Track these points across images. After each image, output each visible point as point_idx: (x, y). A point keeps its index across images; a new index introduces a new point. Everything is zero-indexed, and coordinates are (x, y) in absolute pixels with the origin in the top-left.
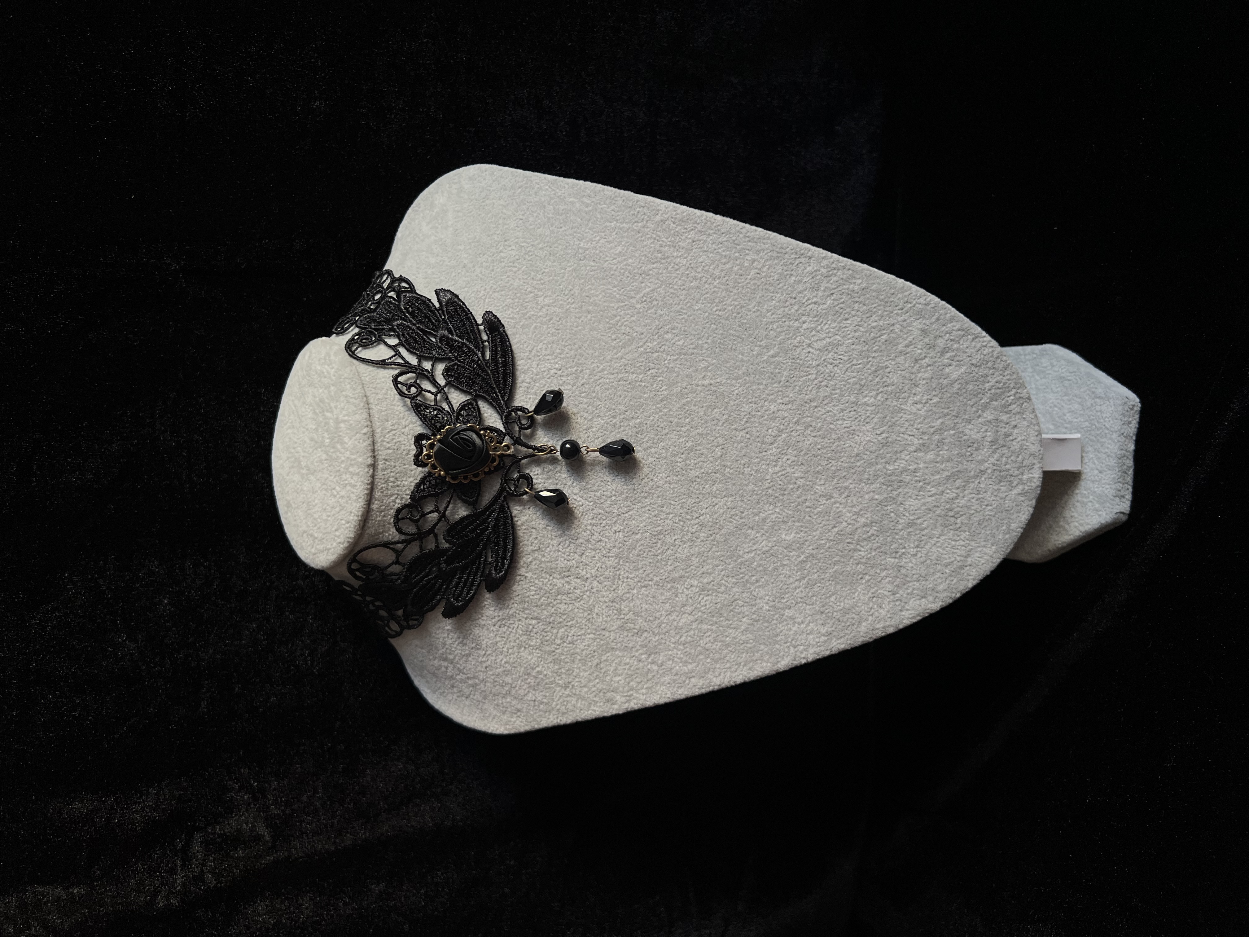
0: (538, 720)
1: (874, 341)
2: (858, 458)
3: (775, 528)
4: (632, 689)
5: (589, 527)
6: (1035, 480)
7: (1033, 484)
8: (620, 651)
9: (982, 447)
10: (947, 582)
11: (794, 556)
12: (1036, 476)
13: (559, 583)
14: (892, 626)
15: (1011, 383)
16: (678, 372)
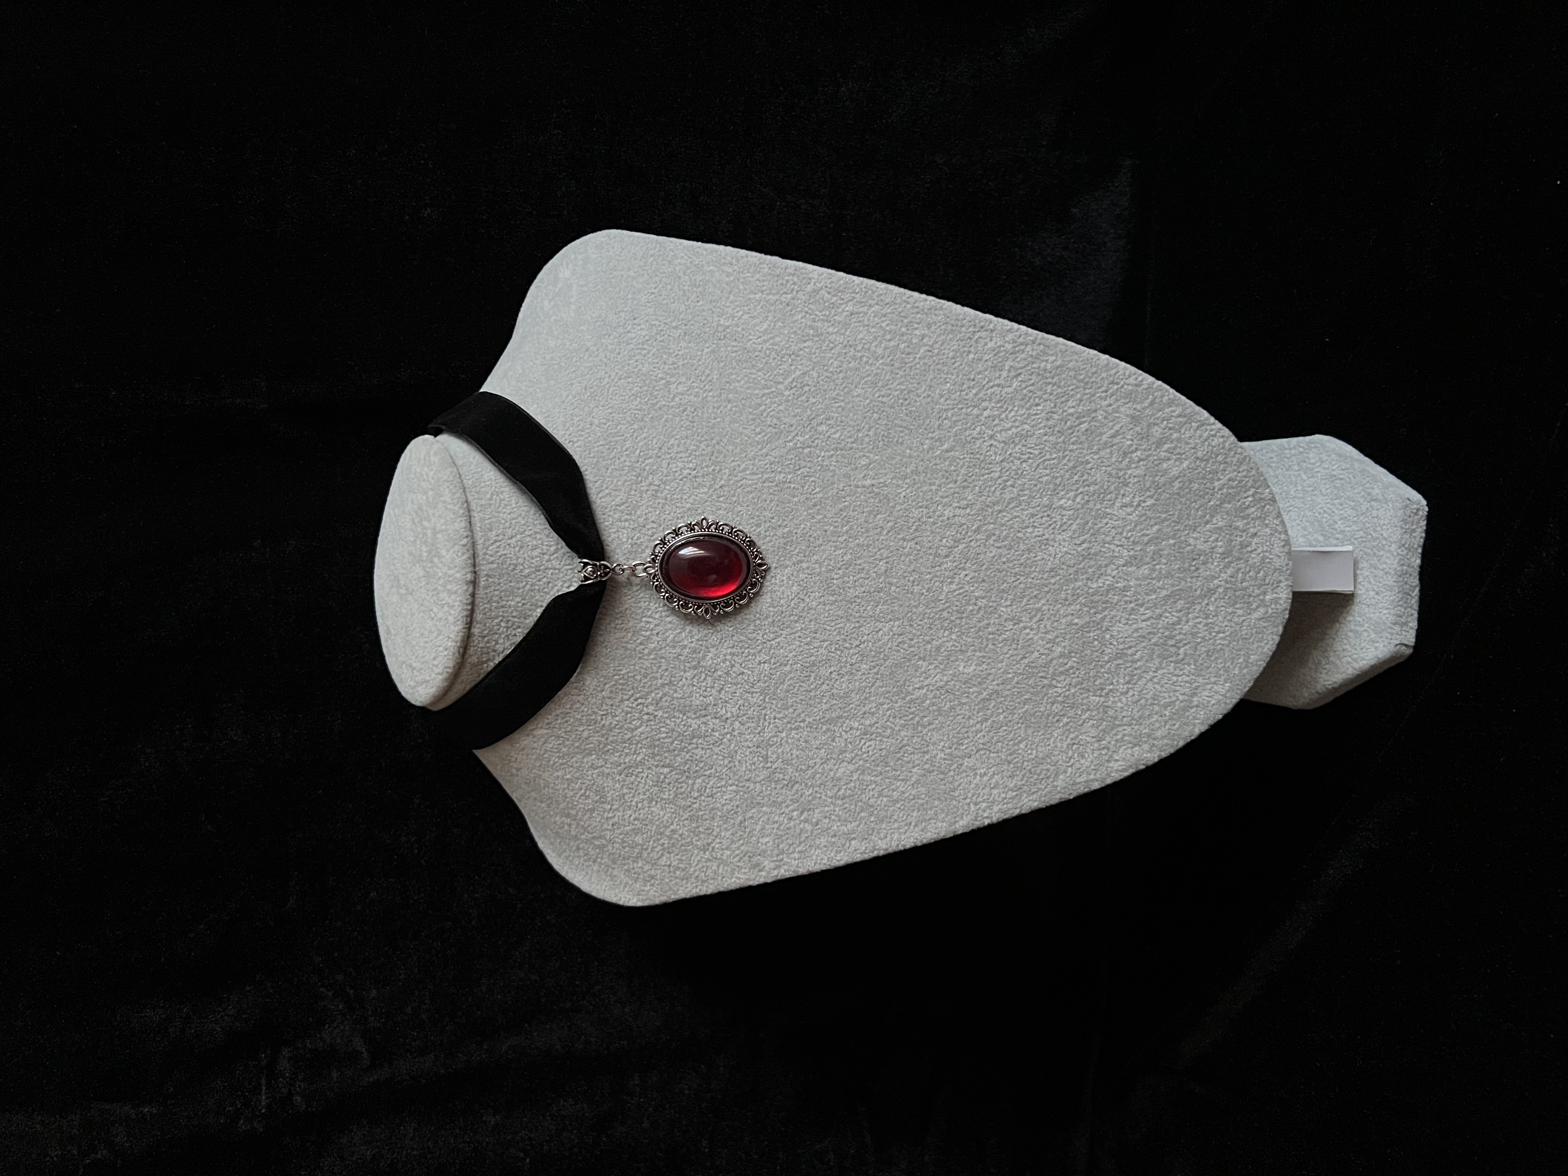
0: (676, 889)
1: (1070, 431)
2: (1052, 573)
3: (952, 658)
4: (783, 852)
5: (728, 657)
6: (1282, 602)
7: (1278, 606)
8: (768, 806)
9: (1210, 560)
10: (1167, 727)
11: (974, 692)
12: (1284, 597)
13: (694, 723)
14: (1097, 780)
15: (1248, 481)
16: (834, 471)
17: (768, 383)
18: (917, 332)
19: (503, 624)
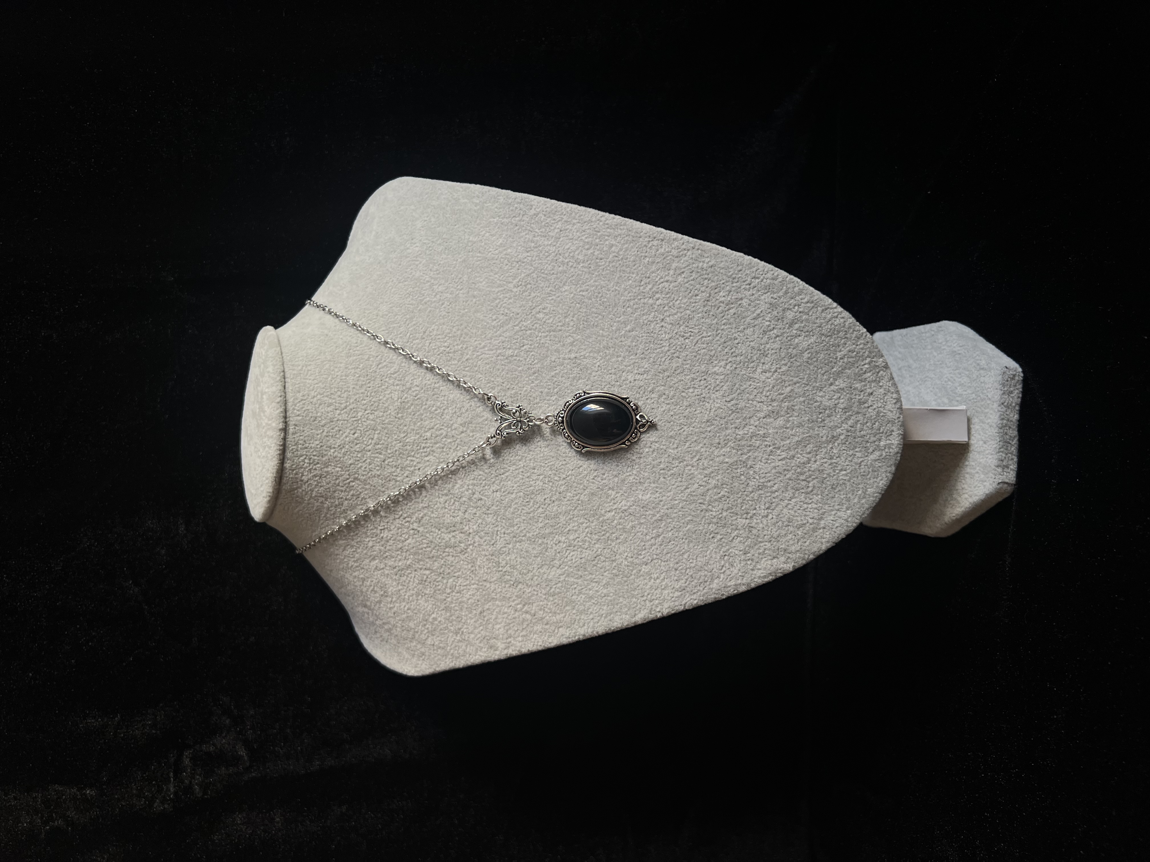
0: (438, 663)
1: (722, 315)
2: (708, 423)
3: (633, 489)
4: (510, 637)
6: (894, 447)
8: (500, 601)
10: (799, 544)
11: (650, 514)
12: (895, 444)
13: (446, 537)
14: (743, 584)
15: (865, 352)
16: (548, 347)
17: (501, 283)
18: (607, 243)
19: (306, 461)
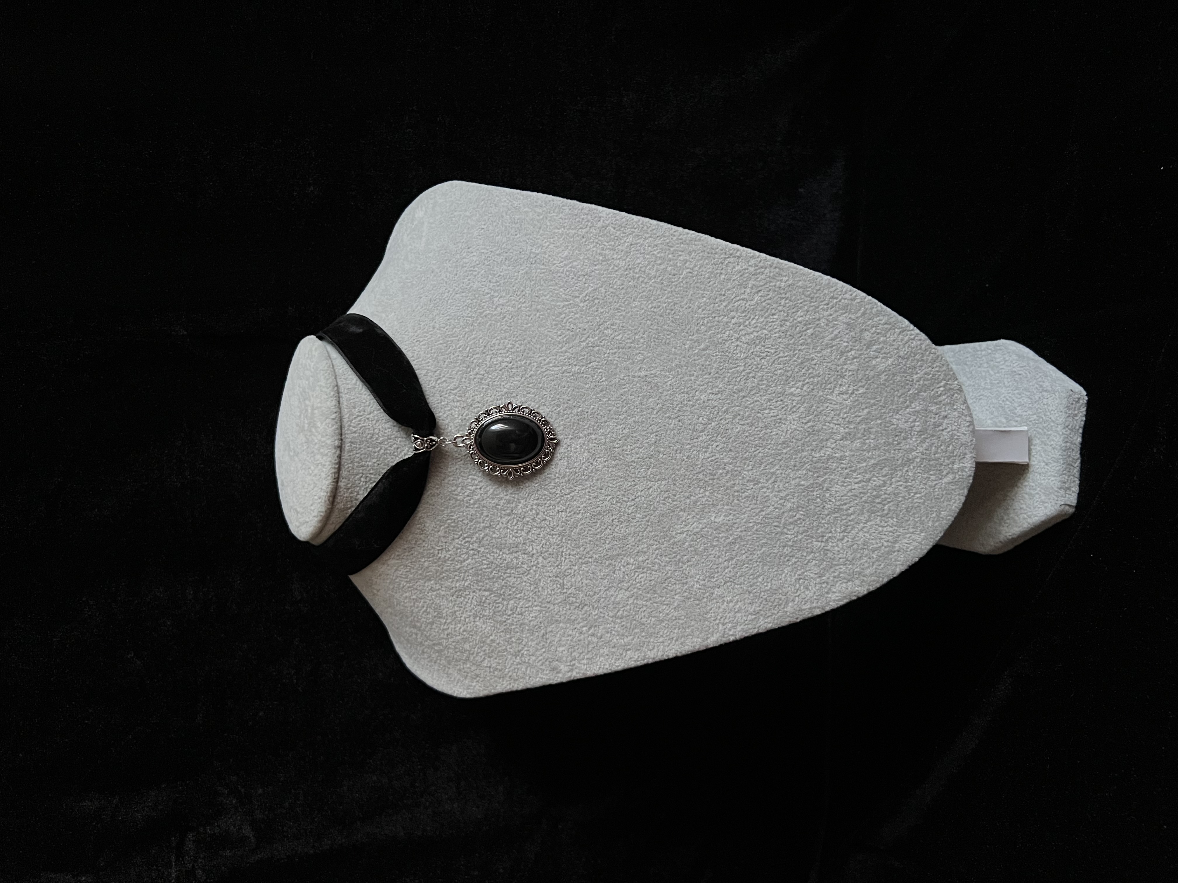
0: (494, 685)
1: (800, 335)
2: (784, 445)
3: (706, 510)
4: (574, 659)
5: (534, 507)
6: (967, 470)
7: (964, 473)
8: (565, 623)
9: (909, 436)
10: (874, 567)
11: (723, 537)
12: (968, 467)
13: (509, 558)
14: (818, 608)
15: (940, 375)
16: (616, 364)
17: (568, 297)
18: (681, 258)
19: (362, 479)
